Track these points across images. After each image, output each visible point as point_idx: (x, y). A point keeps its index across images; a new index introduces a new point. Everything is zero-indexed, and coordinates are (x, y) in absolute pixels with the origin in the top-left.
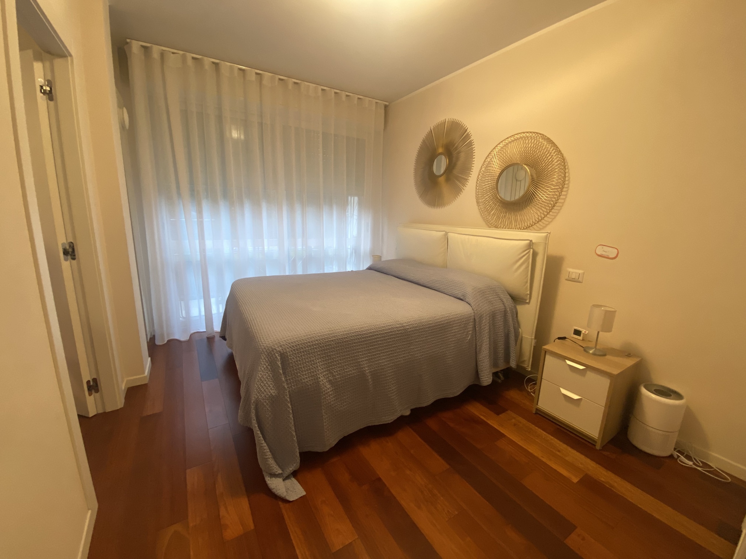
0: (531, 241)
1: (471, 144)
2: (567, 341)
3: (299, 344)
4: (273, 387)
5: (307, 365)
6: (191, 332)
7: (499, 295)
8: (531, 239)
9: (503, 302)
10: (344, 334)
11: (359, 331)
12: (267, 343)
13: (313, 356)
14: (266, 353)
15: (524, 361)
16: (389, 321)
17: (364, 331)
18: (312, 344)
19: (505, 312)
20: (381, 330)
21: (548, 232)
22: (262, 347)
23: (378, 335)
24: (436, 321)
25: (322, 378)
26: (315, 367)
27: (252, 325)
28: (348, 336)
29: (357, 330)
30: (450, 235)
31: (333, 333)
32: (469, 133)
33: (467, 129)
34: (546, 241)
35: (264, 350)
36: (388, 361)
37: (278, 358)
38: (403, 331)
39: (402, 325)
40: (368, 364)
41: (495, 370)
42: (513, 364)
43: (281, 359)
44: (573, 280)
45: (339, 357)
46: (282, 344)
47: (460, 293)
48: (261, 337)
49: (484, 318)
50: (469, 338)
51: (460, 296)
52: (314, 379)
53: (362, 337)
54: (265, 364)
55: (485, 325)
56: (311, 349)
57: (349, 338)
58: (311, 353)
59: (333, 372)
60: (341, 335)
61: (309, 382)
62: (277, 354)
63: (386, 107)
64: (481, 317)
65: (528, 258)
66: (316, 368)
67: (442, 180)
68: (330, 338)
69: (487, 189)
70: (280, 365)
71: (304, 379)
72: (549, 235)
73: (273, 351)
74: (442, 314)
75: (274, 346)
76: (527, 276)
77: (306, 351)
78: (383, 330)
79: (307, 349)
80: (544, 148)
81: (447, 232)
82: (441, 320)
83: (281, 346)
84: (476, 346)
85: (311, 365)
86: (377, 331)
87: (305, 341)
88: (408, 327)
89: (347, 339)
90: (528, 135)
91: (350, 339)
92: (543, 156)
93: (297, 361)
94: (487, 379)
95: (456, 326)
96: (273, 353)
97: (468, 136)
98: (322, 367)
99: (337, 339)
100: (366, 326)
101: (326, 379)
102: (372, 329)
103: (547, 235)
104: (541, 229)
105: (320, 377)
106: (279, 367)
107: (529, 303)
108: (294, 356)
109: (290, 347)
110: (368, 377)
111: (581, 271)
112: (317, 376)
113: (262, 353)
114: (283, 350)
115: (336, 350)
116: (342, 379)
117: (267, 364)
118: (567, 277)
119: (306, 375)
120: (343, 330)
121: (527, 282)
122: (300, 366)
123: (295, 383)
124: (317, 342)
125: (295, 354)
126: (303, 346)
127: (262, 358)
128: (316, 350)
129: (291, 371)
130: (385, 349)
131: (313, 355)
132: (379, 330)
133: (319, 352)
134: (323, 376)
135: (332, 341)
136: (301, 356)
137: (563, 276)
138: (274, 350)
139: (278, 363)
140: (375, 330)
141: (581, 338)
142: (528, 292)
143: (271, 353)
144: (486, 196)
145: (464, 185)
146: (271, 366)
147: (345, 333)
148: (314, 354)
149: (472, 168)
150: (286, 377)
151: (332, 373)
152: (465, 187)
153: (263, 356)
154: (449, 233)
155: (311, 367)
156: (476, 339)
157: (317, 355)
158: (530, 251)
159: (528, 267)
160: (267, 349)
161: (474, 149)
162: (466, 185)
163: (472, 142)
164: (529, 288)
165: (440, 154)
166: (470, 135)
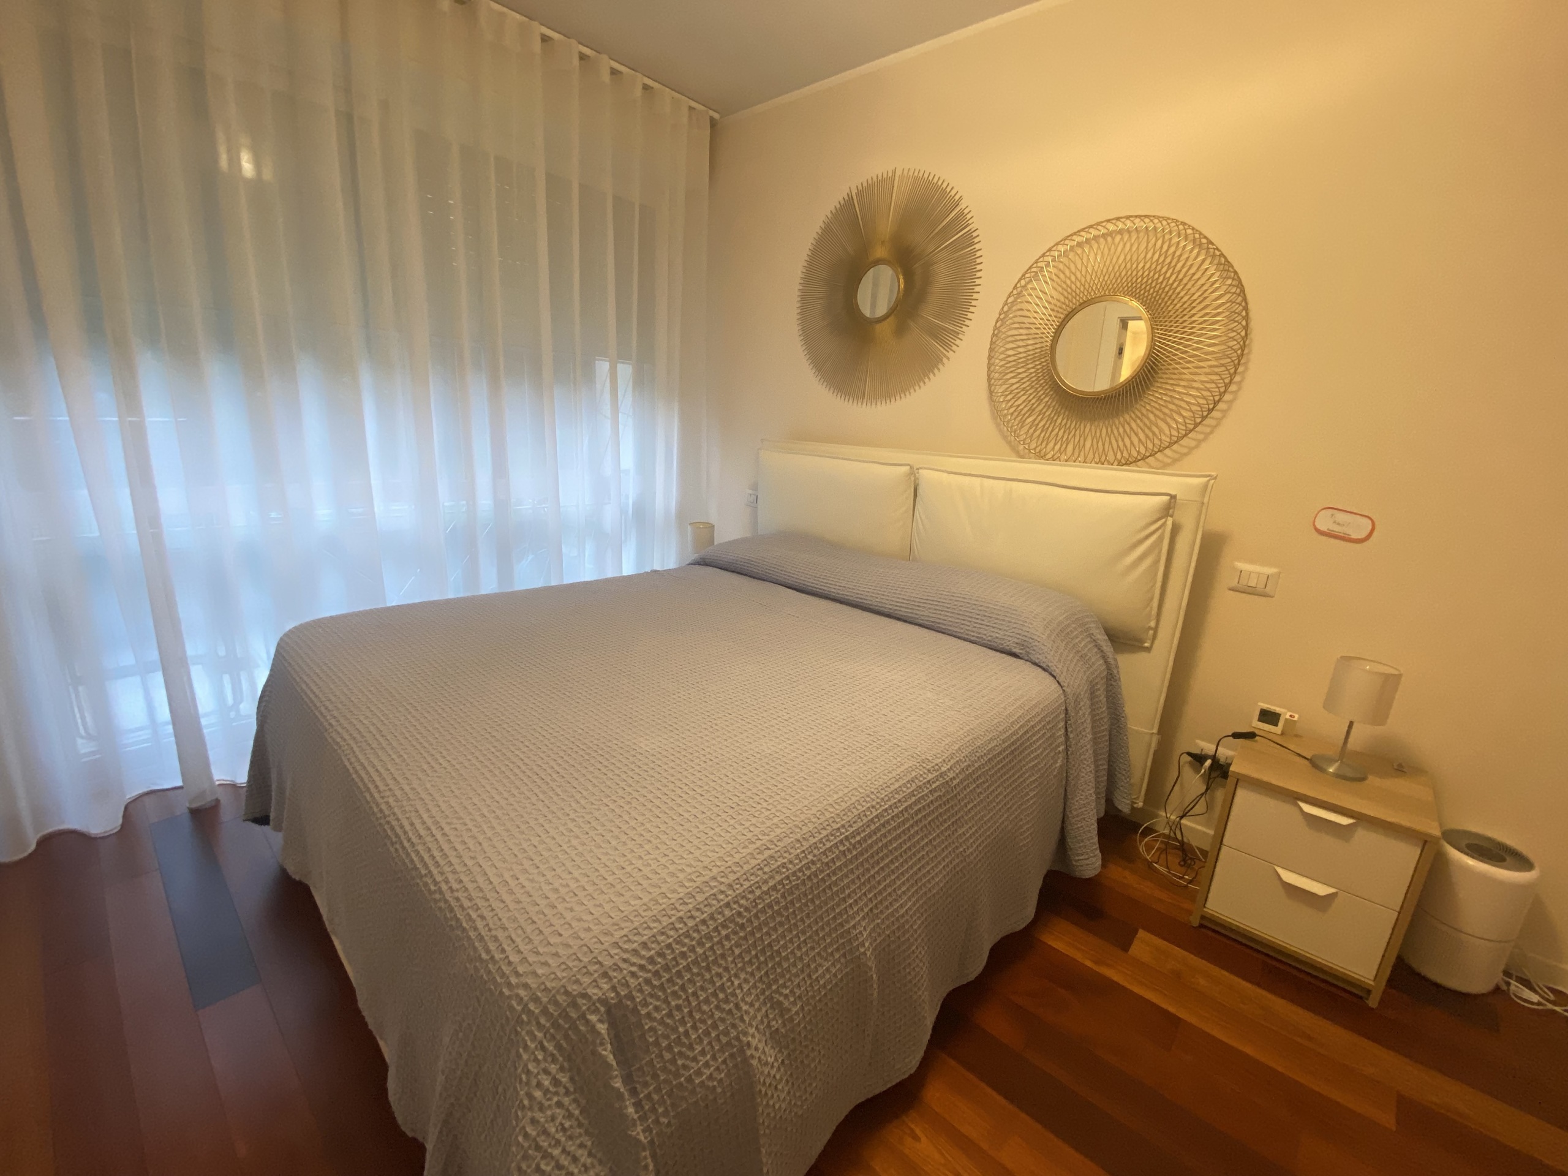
0: (1173, 497)
1: (969, 240)
2: (1256, 741)
3: (671, 940)
4: (590, 1154)
5: (704, 1012)
6: (128, 797)
7: (1093, 634)
8: (1173, 493)
9: (1102, 652)
10: (804, 851)
12: (540, 971)
14: (543, 1021)
19: (1108, 677)
21: (1209, 476)
22: (522, 993)
23: (888, 822)
25: (755, 1038)
26: (730, 1012)
27: (430, 863)
30: (927, 476)
31: (772, 857)
32: (966, 211)
33: (960, 200)
34: (1204, 496)
35: (532, 1006)
36: (913, 897)
37: (598, 1032)
40: (868, 927)
43: (613, 1025)
44: (1251, 591)
45: (794, 940)
46: (608, 962)
47: (1010, 639)
48: (501, 935)
49: (1082, 704)
50: (1058, 765)
51: (1011, 645)
52: (732, 1056)
54: (546, 1072)
55: (1085, 721)
56: (711, 948)
58: (715, 962)
59: (781, 999)
61: (715, 1075)
62: (593, 1012)
63: (713, 123)
64: (1076, 701)
65: (1161, 539)
67: (884, 330)
68: (766, 882)
69: (1019, 359)
70: (611, 1058)
71: (699, 1073)
72: (1212, 481)
73: (574, 1005)
75: (577, 982)
76: (1155, 584)
77: (696, 962)
79: (700, 950)
81: (916, 466)
83: (605, 975)
84: (1067, 781)
85: (718, 1007)
89: (814, 869)
90: (1140, 223)
93: (670, 1015)
94: (1093, 860)
96: (574, 1015)
97: (962, 219)
98: (749, 999)
99: (788, 878)
101: (765, 1035)
103: (1209, 481)
104: (1165, 466)
105: (749, 1038)
106: (610, 1066)
107: (1148, 650)
108: (658, 999)
109: (641, 967)
110: (870, 968)
111: (1273, 571)
112: (740, 1041)
113: (523, 1021)
114: (614, 988)
115: (787, 918)
116: (806, 1009)
117: (553, 1068)
118: (1231, 583)
119: (702, 1052)
120: (799, 836)
121: (1151, 599)
122: (681, 1029)
123: (669, 1103)
124: (727, 913)
125: (662, 987)
127: (529, 1043)
128: (727, 945)
129: (650, 1063)
134: (756, 1029)
136: (682, 987)
137: (1222, 580)
138: (580, 1001)
139: (604, 1053)
141: (1278, 730)
142: (1153, 624)
143: (567, 1017)
145: (948, 346)
146: (570, 1070)
147: (806, 844)
148: (722, 962)
149: (973, 303)
150: (634, 1095)
151: (780, 1003)
152: (951, 352)
153: (531, 1033)
154: (920, 471)
155: (717, 1015)
157: (732, 962)
158: (1165, 522)
159: (1159, 560)
160: (545, 1000)
161: (978, 254)
162: (954, 347)
163: (975, 234)
164: (1154, 612)
165: (877, 262)
166: (969, 216)
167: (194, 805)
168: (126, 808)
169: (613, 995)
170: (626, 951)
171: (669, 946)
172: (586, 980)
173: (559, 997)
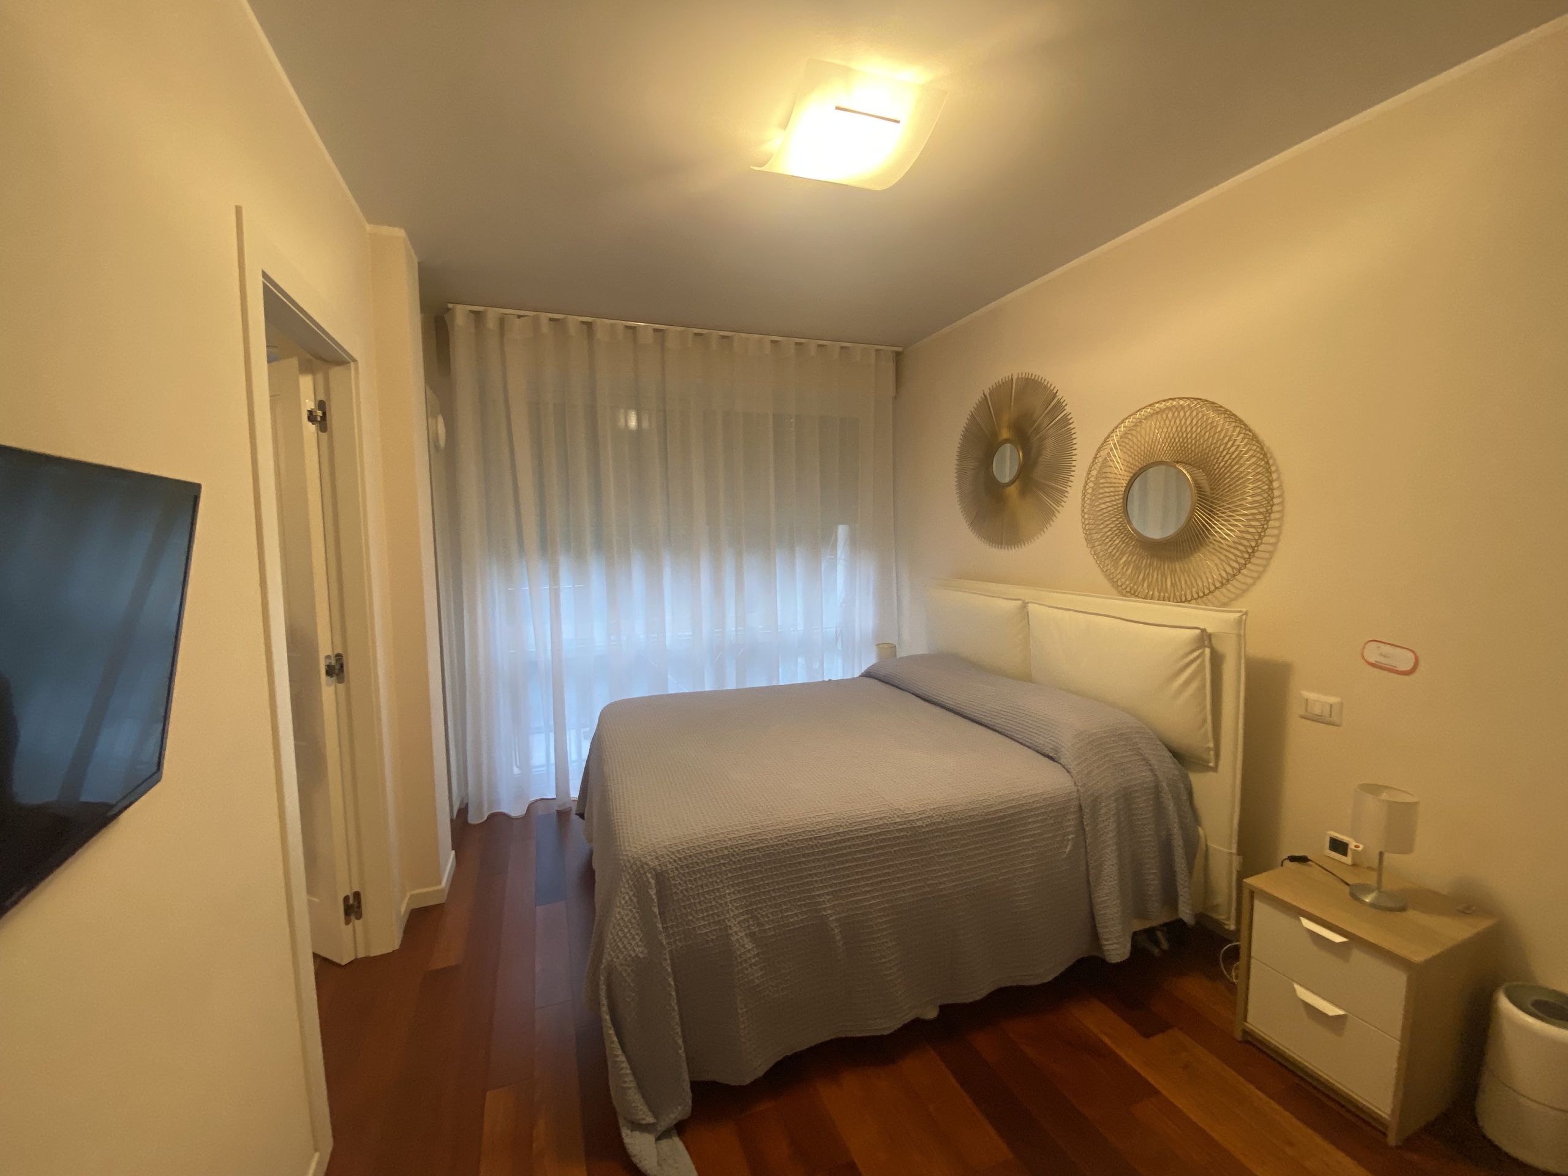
0: (1203, 631)
1: (1066, 421)
2: (1310, 866)
3: (692, 854)
4: (641, 940)
5: (706, 898)
6: (532, 800)
7: (1139, 749)
8: (1202, 627)
9: (1150, 765)
10: (781, 836)
11: (814, 831)
12: (633, 850)
13: (718, 881)
14: (630, 871)
15: (1218, 906)
16: (880, 810)
17: (824, 831)
18: (716, 854)
19: (1157, 790)
20: (861, 829)
21: (1240, 612)
22: (625, 857)
23: (853, 838)
24: (985, 811)
25: (737, 928)
26: (721, 904)
28: (789, 841)
29: (808, 829)
30: (1033, 608)
31: (759, 833)
32: (1062, 401)
33: (1057, 392)
34: (1241, 630)
35: (628, 863)
36: (878, 898)
37: (650, 883)
38: (910, 833)
39: (907, 818)
40: (832, 901)
41: (1138, 926)
42: (1186, 913)
43: (658, 883)
44: (1318, 719)
45: (770, 885)
46: (660, 853)
47: (1048, 745)
48: (626, 835)
49: (1103, 804)
50: (1068, 850)
51: (1047, 749)
52: (720, 929)
53: (818, 842)
54: (627, 893)
55: (1106, 820)
56: (714, 866)
57: (792, 844)
58: (715, 875)
59: (759, 916)
60: (776, 837)
61: (710, 935)
62: (649, 873)
63: (898, 355)
64: (1096, 801)
65: (1202, 666)
66: (724, 905)
67: (1013, 491)
68: (752, 845)
69: (1105, 513)
70: (654, 897)
71: (699, 928)
72: (1244, 617)
73: (642, 866)
74: (1001, 794)
75: (645, 857)
76: (1204, 708)
77: (703, 870)
78: (865, 828)
79: (707, 865)
80: (1219, 429)
81: (1026, 601)
82: (997, 808)
83: (657, 858)
84: (1087, 870)
86: (852, 831)
87: (704, 850)
88: (919, 823)
89: (787, 848)
90: (1181, 402)
91: (794, 847)
92: (1220, 446)
93: (687, 891)
94: (1117, 946)
95: (1034, 822)
96: (642, 872)
97: (1059, 406)
98: (735, 905)
99: (767, 847)
100: (828, 818)
101: (745, 930)
102: (841, 826)
103: (1242, 615)
104: (1225, 604)
105: (732, 926)
106: (653, 900)
107: (1215, 769)
108: (682, 880)
109: (675, 861)
110: (833, 930)
111: (1333, 700)
112: (726, 924)
113: (623, 870)
114: (660, 865)
115: (766, 870)
116: (777, 931)
117: (631, 893)
118: (1302, 712)
119: (703, 918)
120: (780, 828)
121: (1204, 721)
122: (692, 901)
123: (682, 936)
124: (726, 852)
125: (684, 875)
126: (699, 859)
127: (624, 879)
128: (724, 869)
129: (674, 910)
130: (870, 870)
131: (718, 878)
132: (856, 828)
133: (730, 872)
134: (738, 923)
135: (758, 849)
136: (695, 879)
137: (1295, 710)
138: (645, 867)
139: (651, 893)
140: (848, 828)
141: (1349, 860)
142: (1211, 745)
143: (639, 872)
144: (1103, 528)
145: (1058, 502)
146: (638, 897)
147: (784, 833)
148: (720, 877)
149: (1073, 468)
150: (664, 922)
151: (758, 918)
152: (1061, 507)
153: (625, 875)
154: (1029, 605)
155: (714, 903)
156: (1086, 852)
157: (726, 879)
158: (1203, 653)
159: (1204, 686)
160: (632, 861)
161: (1073, 431)
162: (1063, 504)
163: (1069, 417)
164: (1210, 734)
165: (1006, 441)
166: (1064, 404)
167: (559, 809)
168: (530, 804)
169: (659, 868)
170: (669, 851)
171: (690, 856)
172: (649, 858)
173: (637, 862)
